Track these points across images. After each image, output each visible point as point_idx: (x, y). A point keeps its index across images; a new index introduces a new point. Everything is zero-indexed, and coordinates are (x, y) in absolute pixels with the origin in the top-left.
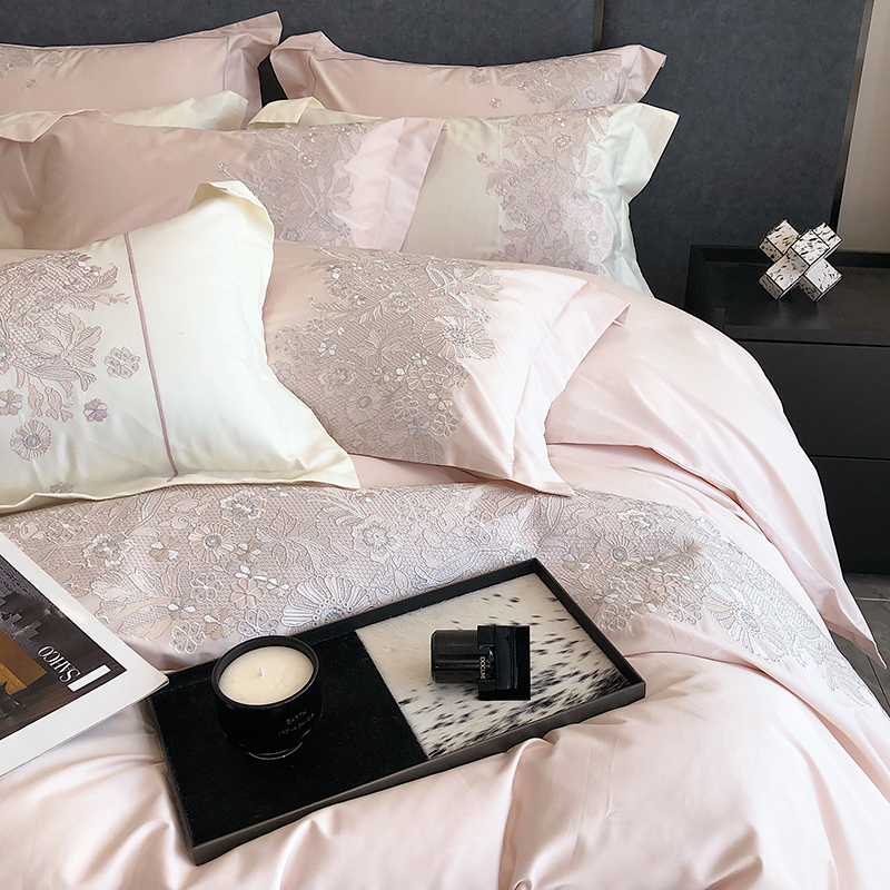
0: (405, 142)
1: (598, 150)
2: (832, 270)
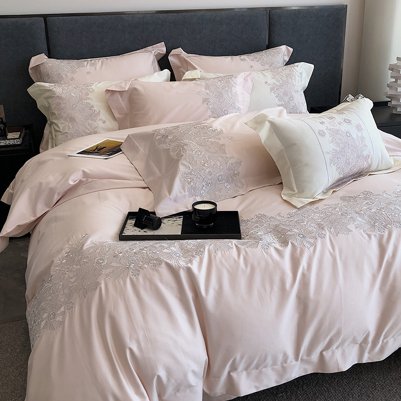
0: (245, 80)
1: (297, 77)
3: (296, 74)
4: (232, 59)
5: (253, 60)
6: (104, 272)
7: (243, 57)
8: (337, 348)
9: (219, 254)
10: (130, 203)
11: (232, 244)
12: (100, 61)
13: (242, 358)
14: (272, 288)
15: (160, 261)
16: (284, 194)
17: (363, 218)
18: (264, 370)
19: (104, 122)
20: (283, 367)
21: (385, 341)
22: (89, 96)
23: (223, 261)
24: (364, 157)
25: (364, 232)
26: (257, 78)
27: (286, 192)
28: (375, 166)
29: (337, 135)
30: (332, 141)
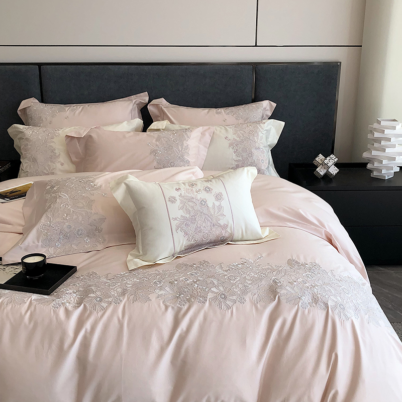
0: (203, 134)
1: (262, 134)
2: (336, 169)
3: (260, 131)
4: (208, 112)
5: (228, 114)
7: (220, 110)
9: (10, 307)
11: (28, 300)
12: (82, 107)
14: (50, 346)
16: (131, 255)
17: (172, 289)
19: (62, 164)
22: (53, 140)
23: (10, 314)
24: (221, 226)
25: (163, 302)
26: (218, 132)
27: (134, 252)
28: (237, 235)
29: (190, 203)
30: (182, 208)
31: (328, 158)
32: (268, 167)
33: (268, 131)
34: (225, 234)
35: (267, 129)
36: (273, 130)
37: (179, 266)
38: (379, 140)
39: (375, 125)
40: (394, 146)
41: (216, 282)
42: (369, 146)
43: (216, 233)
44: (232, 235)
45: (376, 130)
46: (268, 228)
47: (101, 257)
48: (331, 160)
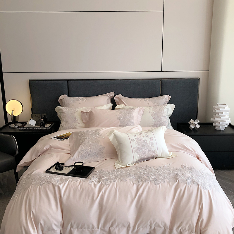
1: (165, 110)
2: (199, 126)
3: (164, 109)
4: (141, 100)
5: (150, 101)
6: (33, 183)
7: (146, 99)
8: (116, 227)
9: (72, 183)
10: (60, 159)
12: (86, 98)
13: (74, 223)
14: (88, 198)
15: (50, 182)
16: (116, 163)
17: (135, 177)
18: (84, 230)
19: (79, 124)
20: (92, 230)
21: (138, 228)
22: (75, 113)
23: (73, 186)
24: (152, 151)
25: (132, 182)
26: (146, 109)
27: (117, 161)
28: (159, 155)
29: (140, 142)
30: (137, 144)
31: (195, 121)
32: (168, 125)
33: (168, 109)
34: (154, 155)
35: (168, 108)
36: (170, 109)
37: (136, 168)
38: (218, 113)
39: (216, 107)
40: (225, 116)
41: (152, 174)
42: (213, 116)
43: (150, 154)
44: (157, 155)
45: (216, 108)
46: (172, 152)
47: (104, 164)
48: (197, 122)
